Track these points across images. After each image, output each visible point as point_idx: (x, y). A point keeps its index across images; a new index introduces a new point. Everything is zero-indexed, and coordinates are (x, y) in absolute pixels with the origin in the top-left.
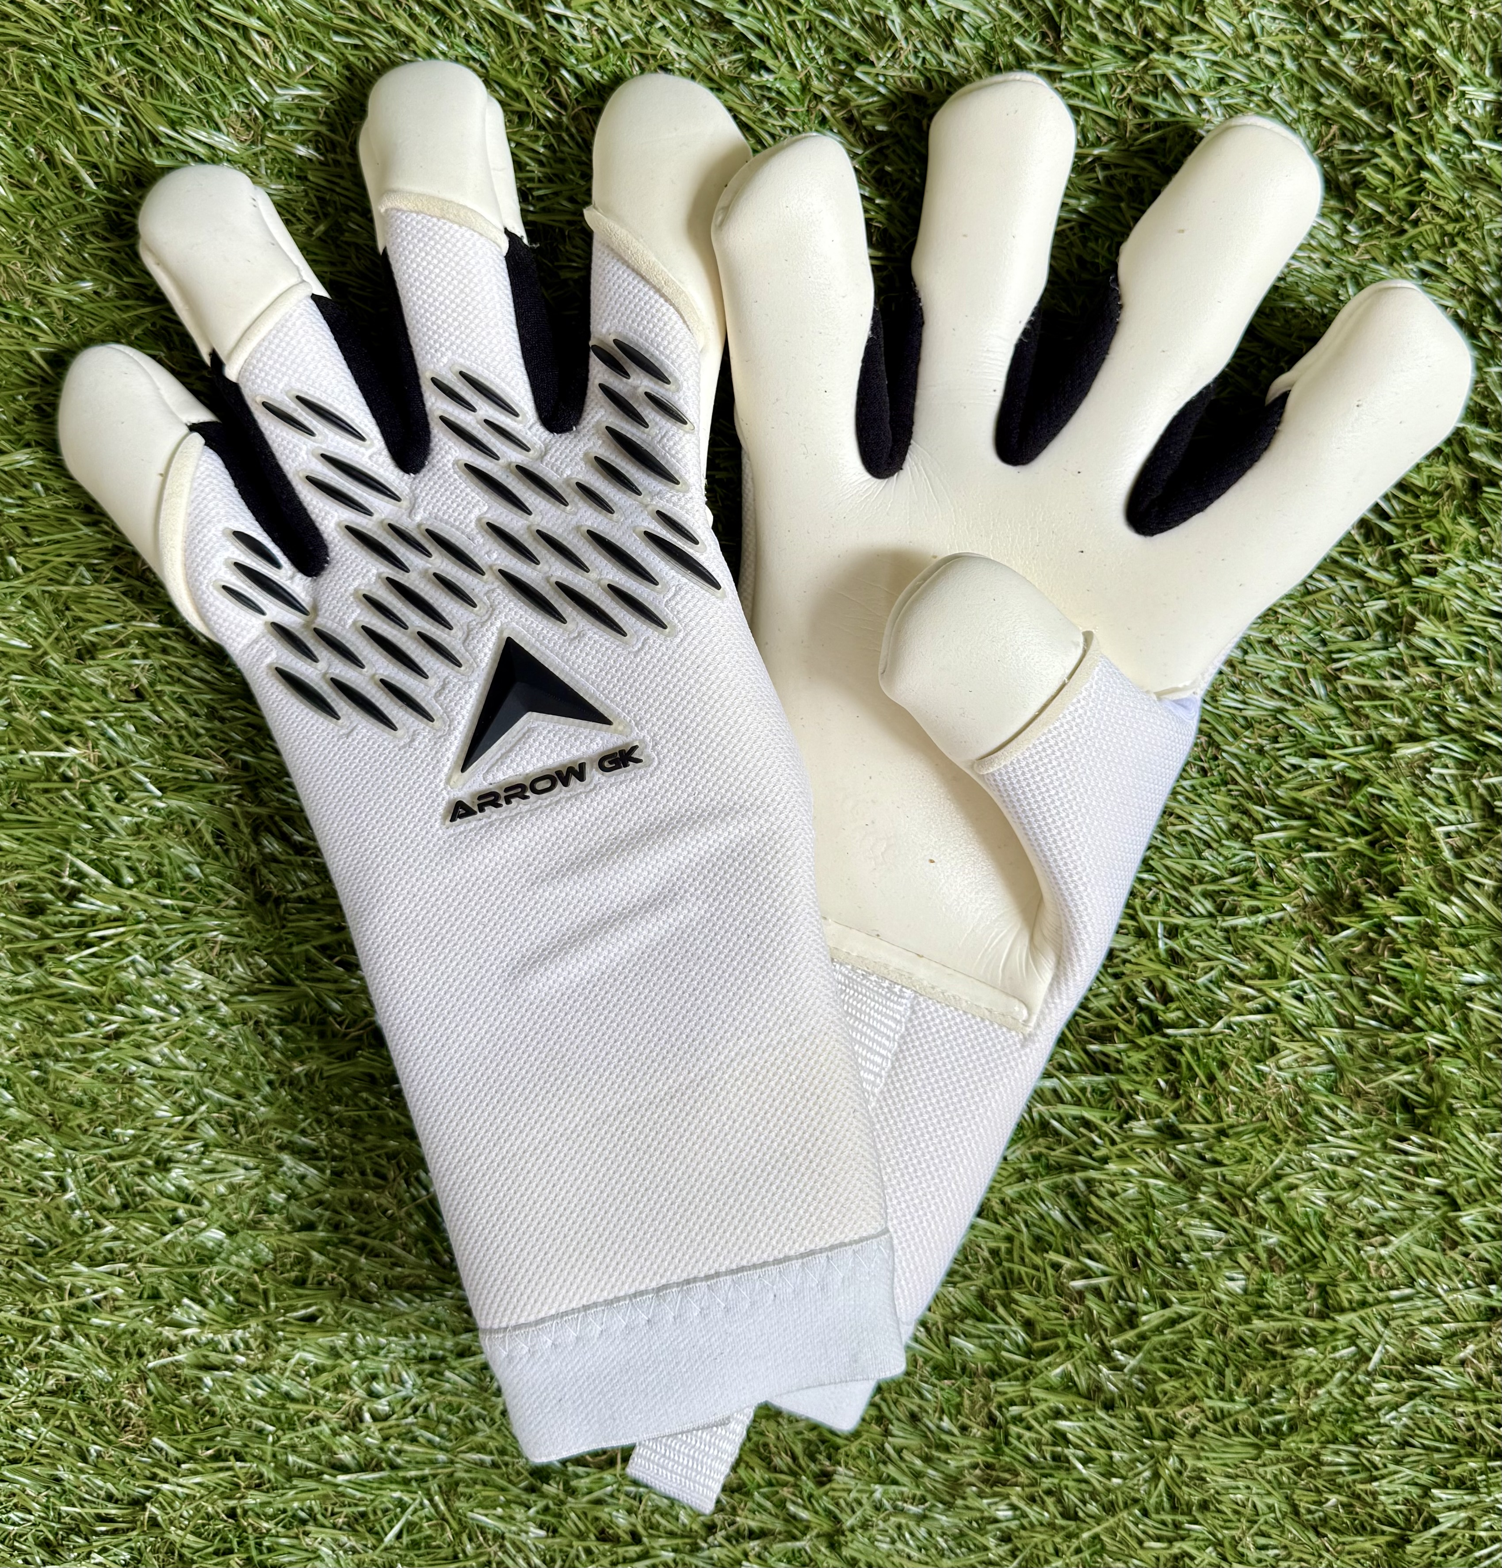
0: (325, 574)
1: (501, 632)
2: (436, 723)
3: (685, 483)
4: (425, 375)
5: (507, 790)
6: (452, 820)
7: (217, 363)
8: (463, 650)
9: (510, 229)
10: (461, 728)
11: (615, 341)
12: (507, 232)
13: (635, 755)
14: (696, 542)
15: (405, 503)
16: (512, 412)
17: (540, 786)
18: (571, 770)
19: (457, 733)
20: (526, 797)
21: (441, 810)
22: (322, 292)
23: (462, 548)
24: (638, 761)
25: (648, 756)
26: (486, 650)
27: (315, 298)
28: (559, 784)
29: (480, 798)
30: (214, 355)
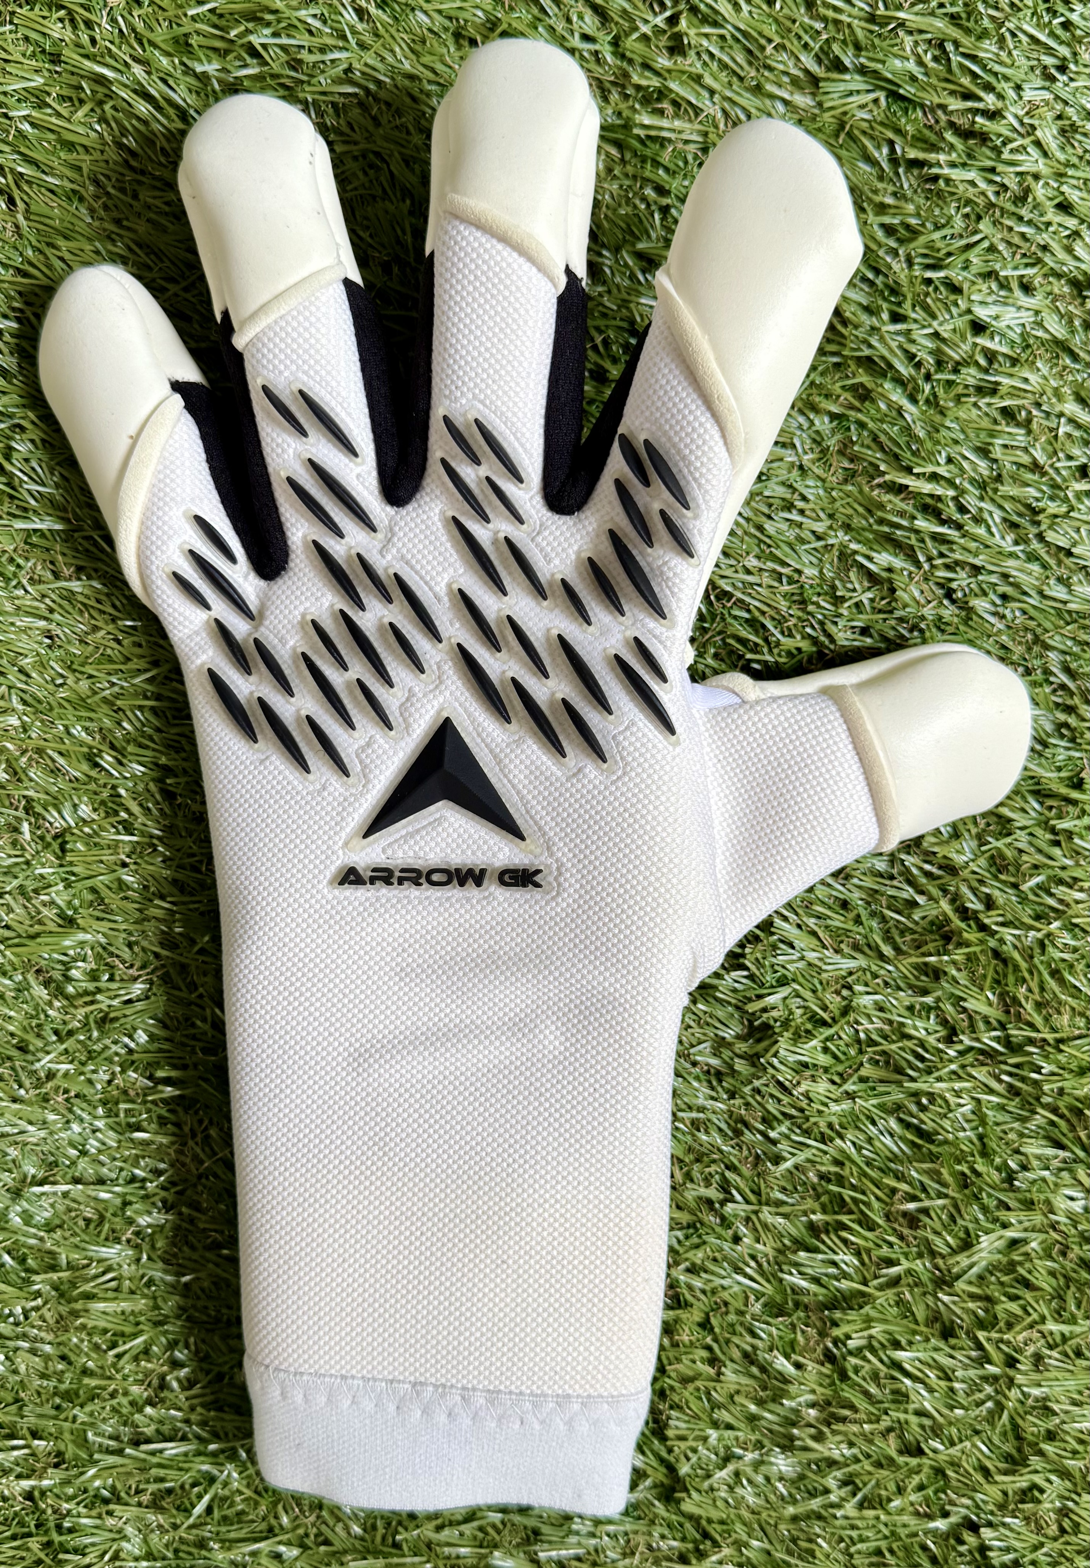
0: (280, 581)
1: (441, 710)
2: (351, 780)
3: (671, 620)
4: (438, 412)
5: (403, 870)
6: (341, 883)
7: (227, 327)
8: (397, 714)
9: (571, 267)
10: (375, 792)
11: (646, 442)
12: (568, 272)
13: (537, 878)
14: (664, 679)
15: (380, 535)
16: (516, 475)
17: (435, 877)
18: (470, 872)
19: (369, 796)
20: (420, 884)
21: (333, 869)
22: (356, 277)
23: (426, 605)
24: (537, 885)
25: (550, 883)
26: (422, 722)
27: (347, 283)
28: (455, 881)
29: (374, 870)
30: (226, 314)
